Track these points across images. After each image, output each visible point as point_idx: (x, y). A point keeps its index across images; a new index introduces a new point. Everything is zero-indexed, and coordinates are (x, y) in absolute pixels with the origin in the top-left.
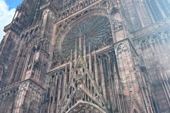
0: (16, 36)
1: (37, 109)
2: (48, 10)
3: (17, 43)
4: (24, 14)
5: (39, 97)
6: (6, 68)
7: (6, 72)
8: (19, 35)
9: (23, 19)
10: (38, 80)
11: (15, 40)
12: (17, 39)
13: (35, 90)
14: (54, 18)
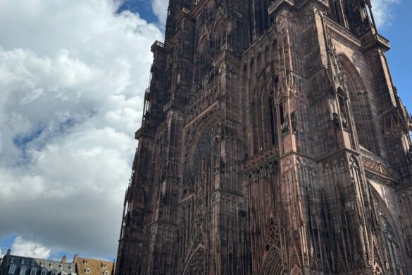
0: (150, 142)
1: (171, 249)
2: (172, 112)
3: (153, 152)
4: (155, 101)
5: (172, 235)
6: (147, 190)
7: (147, 195)
8: (154, 139)
9: (155, 110)
10: (168, 218)
11: (150, 147)
12: (152, 145)
13: (166, 231)
14: (181, 119)
